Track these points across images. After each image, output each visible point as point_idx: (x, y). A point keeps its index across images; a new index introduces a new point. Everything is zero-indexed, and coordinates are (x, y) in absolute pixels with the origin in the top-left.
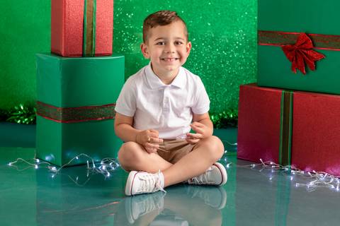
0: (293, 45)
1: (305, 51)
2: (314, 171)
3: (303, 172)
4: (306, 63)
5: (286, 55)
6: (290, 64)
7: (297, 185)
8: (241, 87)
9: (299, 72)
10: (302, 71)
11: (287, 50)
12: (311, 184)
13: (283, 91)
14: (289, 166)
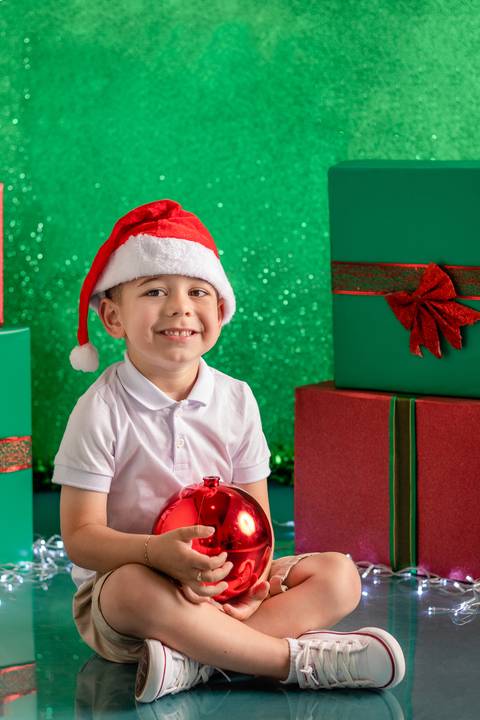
0: (410, 292)
1: (440, 306)
2: (469, 578)
3: (444, 582)
4: (441, 333)
5: (397, 313)
6: (406, 335)
7: (430, 611)
8: (299, 391)
9: (427, 351)
10: (433, 350)
11: (397, 304)
12: (464, 606)
13: (394, 398)
14: (413, 569)
